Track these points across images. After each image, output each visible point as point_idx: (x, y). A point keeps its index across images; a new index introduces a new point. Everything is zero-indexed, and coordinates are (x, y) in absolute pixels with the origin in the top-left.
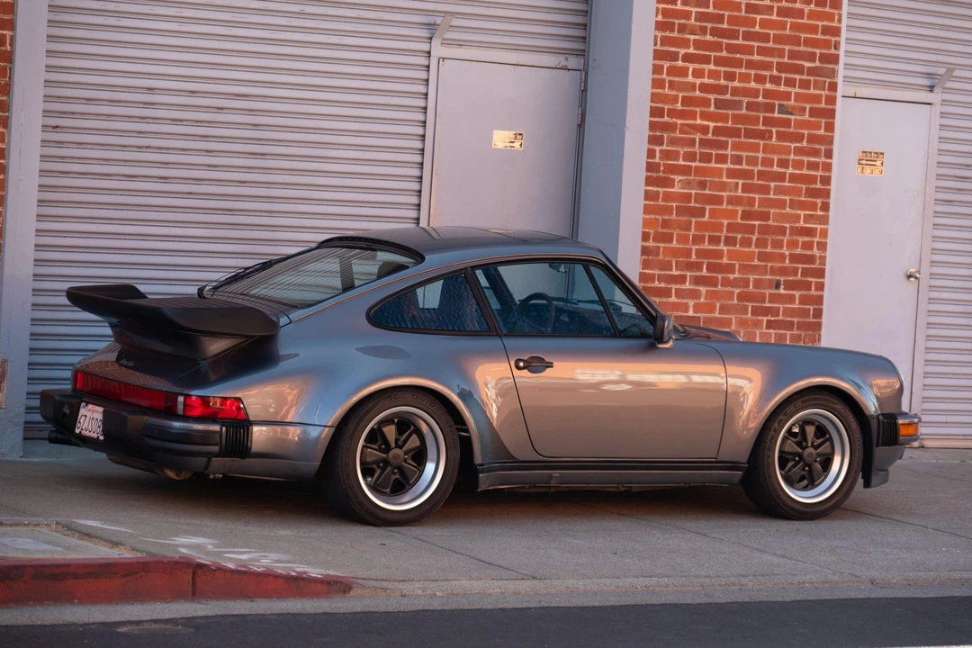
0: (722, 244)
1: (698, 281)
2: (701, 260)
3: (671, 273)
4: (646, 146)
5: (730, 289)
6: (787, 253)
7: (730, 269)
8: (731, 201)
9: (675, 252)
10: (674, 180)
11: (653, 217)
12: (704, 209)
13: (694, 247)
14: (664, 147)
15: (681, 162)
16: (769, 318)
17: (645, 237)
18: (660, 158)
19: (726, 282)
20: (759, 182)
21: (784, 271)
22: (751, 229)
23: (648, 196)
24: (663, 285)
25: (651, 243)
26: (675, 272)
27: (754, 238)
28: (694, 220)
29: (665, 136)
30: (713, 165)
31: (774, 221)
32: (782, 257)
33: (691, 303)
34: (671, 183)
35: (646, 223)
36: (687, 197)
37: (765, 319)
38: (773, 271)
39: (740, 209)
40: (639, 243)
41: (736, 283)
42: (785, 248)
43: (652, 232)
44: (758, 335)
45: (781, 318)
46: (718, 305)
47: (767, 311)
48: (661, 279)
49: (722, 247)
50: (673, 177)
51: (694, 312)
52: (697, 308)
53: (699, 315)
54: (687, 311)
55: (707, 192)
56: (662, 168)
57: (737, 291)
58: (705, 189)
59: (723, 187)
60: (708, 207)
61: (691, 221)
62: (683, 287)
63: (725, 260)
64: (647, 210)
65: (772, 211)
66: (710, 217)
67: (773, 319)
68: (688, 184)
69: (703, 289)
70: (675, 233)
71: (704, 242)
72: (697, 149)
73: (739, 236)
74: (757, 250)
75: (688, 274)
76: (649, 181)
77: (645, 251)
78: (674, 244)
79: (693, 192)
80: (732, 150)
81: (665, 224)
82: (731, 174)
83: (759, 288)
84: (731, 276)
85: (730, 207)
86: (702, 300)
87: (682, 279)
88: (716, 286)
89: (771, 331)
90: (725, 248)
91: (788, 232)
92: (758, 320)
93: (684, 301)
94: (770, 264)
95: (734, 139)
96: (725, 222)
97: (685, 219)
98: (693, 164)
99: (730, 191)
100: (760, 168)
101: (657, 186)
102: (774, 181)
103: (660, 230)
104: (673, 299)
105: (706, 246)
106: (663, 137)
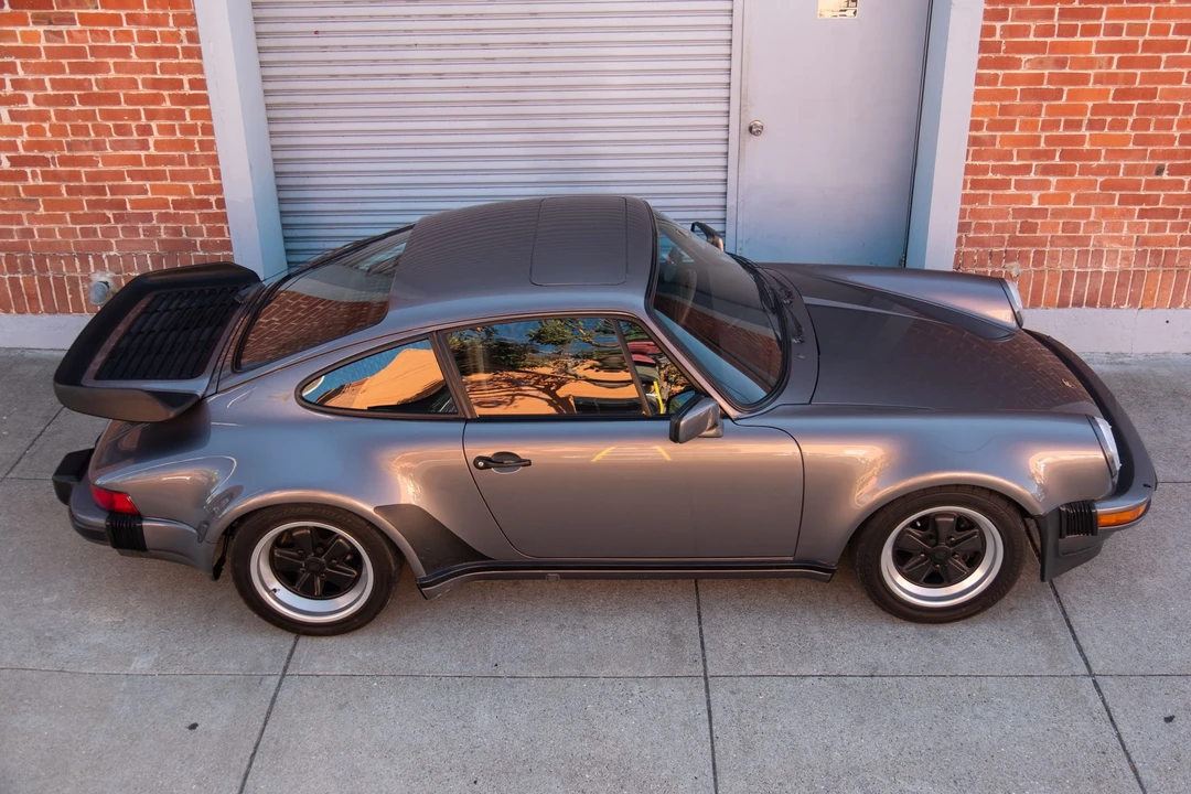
0: (1084, 129)
1: (1046, 170)
2: (1052, 148)
3: (1011, 163)
4: (980, 22)
5: (1091, 177)
6: (1177, 134)
7: (1095, 155)
8: (1099, 79)
9: (1017, 141)
10: (1020, 60)
11: (989, 103)
12: (1062, 90)
13: (1044, 134)
14: (1009, 23)
15: (1032, 38)
16: (1144, 207)
17: (975, 126)
18: (1001, 36)
19: (1085, 170)
20: (1144, 55)
21: (1172, 155)
22: (1128, 110)
23: (979, 80)
24: (999, 177)
25: (984, 133)
26: (1015, 162)
27: (1131, 120)
28: (1045, 104)
29: (1010, 9)
30: (1078, 38)
31: (1160, 99)
32: (1171, 140)
33: (1036, 194)
34: (1016, 64)
35: (975, 111)
36: (1039, 79)
37: (1138, 208)
38: (1154, 155)
39: (1112, 88)
40: (966, 133)
41: (1100, 171)
42: (1175, 128)
43: (986, 120)
44: (1126, 225)
45: (1160, 206)
46: (1073, 195)
47: (1139, 200)
48: (995, 170)
49: (1084, 131)
50: (1017, 56)
51: (1039, 204)
52: (1042, 199)
53: (1046, 206)
54: (1030, 202)
55: (1067, 70)
56: (1003, 48)
57: (1100, 179)
58: (1064, 68)
59: (1090, 63)
60: (1066, 89)
61: (1042, 105)
62: (1026, 177)
63: (1087, 146)
64: (978, 96)
65: (1160, 87)
66: (1067, 100)
67: (1148, 207)
68: (1040, 63)
69: (1053, 179)
70: (1018, 120)
71: (1059, 127)
72: (1056, 21)
73: (1109, 119)
74: (1133, 134)
75: (1034, 163)
76: (982, 64)
77: (974, 141)
78: (1017, 132)
79: (1046, 72)
80: (1108, 18)
81: (1004, 110)
82: (1102, 47)
83: (1133, 175)
84: (1094, 164)
85: (1098, 87)
86: (1052, 191)
87: (1026, 169)
88: (1072, 174)
89: (1145, 220)
90: (1088, 133)
91: (1181, 110)
92: (1128, 210)
93: (1027, 192)
94: (1150, 148)
95: (1111, 5)
96: (1090, 104)
97: (1034, 103)
98: (1049, 40)
99: (1100, 68)
100: (1147, 37)
101: (995, 68)
102: (1166, 52)
103: (998, 117)
104: (1012, 191)
105: (1061, 132)
106: (1008, 10)
